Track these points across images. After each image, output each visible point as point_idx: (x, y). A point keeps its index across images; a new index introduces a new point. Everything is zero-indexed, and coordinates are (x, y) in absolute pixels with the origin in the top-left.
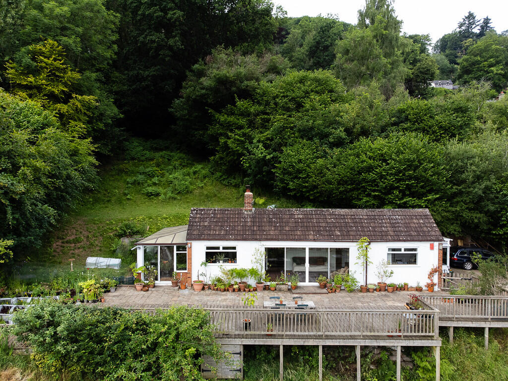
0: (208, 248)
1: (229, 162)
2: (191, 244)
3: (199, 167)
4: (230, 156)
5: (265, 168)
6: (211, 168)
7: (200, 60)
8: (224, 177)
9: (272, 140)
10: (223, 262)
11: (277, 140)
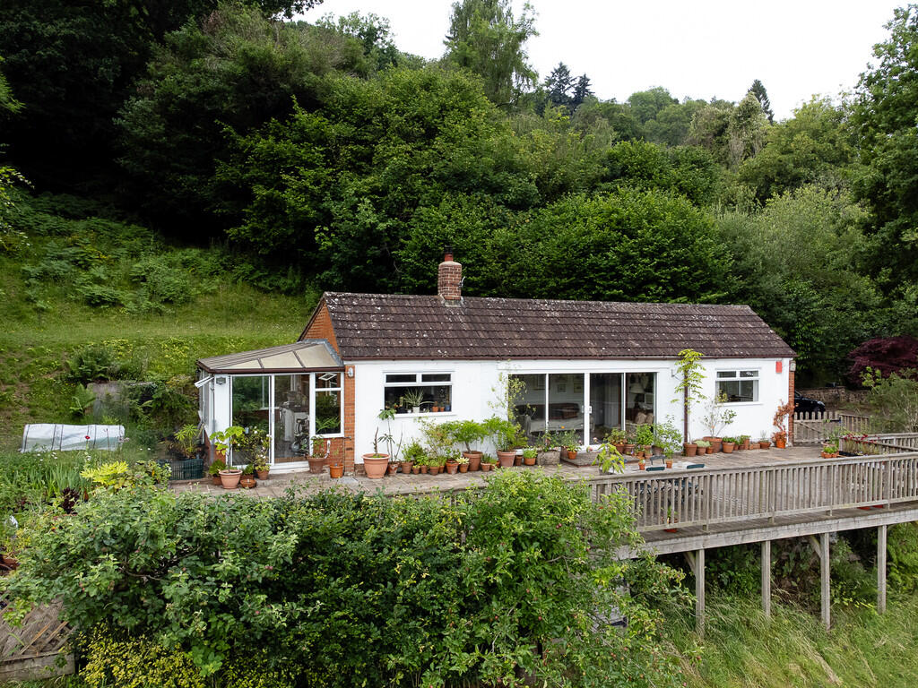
0: (390, 378)
1: (274, 240)
2: (354, 368)
3: (193, 253)
4: (278, 227)
5: (373, 251)
6: (221, 256)
7: (192, 18)
8: (258, 274)
9: (384, 192)
10: (421, 410)
11: (396, 193)
